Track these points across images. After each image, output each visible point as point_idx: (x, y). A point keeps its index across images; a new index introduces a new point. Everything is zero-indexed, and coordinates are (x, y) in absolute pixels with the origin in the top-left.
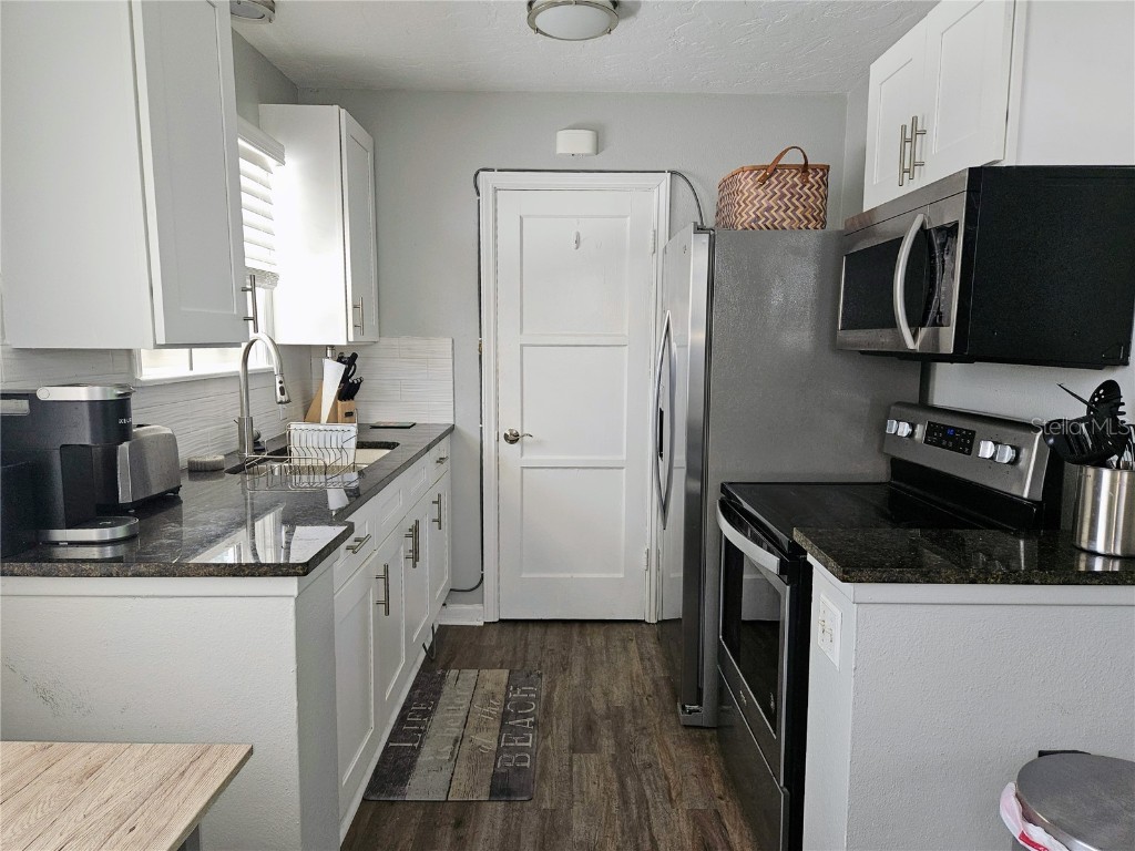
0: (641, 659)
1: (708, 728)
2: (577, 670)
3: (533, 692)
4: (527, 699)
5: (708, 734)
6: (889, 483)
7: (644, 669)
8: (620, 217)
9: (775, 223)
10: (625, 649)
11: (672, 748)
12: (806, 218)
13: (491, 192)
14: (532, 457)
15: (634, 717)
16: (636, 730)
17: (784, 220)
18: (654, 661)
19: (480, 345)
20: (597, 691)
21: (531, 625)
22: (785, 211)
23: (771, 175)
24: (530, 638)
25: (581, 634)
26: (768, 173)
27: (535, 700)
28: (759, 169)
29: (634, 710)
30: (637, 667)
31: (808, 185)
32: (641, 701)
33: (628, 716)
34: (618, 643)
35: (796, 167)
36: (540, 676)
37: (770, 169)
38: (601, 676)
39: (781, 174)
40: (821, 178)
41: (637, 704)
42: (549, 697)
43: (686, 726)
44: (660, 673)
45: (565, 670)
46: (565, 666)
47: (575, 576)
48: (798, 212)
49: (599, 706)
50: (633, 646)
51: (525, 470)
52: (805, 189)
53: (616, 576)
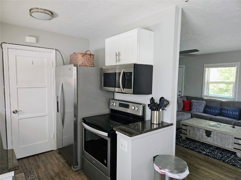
0: (57, 159)
1: (79, 170)
2: (42, 167)
3: (34, 176)
4: (33, 178)
5: (80, 171)
6: (110, 114)
7: (59, 161)
8: (43, 58)
9: (86, 65)
10: (52, 158)
11: (74, 177)
12: (91, 64)
13: (6, 49)
14: (21, 116)
15: (62, 173)
16: (64, 176)
17: (87, 64)
18: (60, 159)
19: (4, 88)
20: (50, 170)
21: (23, 159)
22: (87, 63)
23: (85, 55)
24: (24, 162)
25: (38, 158)
26: (84, 55)
27: (36, 178)
28: (82, 54)
29: (61, 172)
30: (57, 161)
31: (91, 58)
32: (62, 169)
33: (61, 174)
34: (49, 157)
35: (89, 54)
36: (33, 171)
37: (84, 54)
38: (49, 166)
39: (86, 55)
40: (93, 57)
41: (61, 170)
42: (38, 176)
43: (75, 171)
44: (63, 161)
45: (39, 168)
46: (39, 167)
47: (35, 144)
48: (90, 63)
49: (53, 174)
50: (53, 157)
51: (19, 120)
52: (91, 59)
53: (46, 141)
